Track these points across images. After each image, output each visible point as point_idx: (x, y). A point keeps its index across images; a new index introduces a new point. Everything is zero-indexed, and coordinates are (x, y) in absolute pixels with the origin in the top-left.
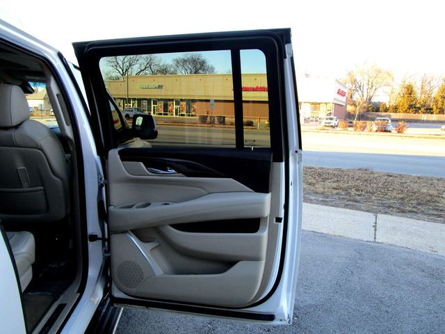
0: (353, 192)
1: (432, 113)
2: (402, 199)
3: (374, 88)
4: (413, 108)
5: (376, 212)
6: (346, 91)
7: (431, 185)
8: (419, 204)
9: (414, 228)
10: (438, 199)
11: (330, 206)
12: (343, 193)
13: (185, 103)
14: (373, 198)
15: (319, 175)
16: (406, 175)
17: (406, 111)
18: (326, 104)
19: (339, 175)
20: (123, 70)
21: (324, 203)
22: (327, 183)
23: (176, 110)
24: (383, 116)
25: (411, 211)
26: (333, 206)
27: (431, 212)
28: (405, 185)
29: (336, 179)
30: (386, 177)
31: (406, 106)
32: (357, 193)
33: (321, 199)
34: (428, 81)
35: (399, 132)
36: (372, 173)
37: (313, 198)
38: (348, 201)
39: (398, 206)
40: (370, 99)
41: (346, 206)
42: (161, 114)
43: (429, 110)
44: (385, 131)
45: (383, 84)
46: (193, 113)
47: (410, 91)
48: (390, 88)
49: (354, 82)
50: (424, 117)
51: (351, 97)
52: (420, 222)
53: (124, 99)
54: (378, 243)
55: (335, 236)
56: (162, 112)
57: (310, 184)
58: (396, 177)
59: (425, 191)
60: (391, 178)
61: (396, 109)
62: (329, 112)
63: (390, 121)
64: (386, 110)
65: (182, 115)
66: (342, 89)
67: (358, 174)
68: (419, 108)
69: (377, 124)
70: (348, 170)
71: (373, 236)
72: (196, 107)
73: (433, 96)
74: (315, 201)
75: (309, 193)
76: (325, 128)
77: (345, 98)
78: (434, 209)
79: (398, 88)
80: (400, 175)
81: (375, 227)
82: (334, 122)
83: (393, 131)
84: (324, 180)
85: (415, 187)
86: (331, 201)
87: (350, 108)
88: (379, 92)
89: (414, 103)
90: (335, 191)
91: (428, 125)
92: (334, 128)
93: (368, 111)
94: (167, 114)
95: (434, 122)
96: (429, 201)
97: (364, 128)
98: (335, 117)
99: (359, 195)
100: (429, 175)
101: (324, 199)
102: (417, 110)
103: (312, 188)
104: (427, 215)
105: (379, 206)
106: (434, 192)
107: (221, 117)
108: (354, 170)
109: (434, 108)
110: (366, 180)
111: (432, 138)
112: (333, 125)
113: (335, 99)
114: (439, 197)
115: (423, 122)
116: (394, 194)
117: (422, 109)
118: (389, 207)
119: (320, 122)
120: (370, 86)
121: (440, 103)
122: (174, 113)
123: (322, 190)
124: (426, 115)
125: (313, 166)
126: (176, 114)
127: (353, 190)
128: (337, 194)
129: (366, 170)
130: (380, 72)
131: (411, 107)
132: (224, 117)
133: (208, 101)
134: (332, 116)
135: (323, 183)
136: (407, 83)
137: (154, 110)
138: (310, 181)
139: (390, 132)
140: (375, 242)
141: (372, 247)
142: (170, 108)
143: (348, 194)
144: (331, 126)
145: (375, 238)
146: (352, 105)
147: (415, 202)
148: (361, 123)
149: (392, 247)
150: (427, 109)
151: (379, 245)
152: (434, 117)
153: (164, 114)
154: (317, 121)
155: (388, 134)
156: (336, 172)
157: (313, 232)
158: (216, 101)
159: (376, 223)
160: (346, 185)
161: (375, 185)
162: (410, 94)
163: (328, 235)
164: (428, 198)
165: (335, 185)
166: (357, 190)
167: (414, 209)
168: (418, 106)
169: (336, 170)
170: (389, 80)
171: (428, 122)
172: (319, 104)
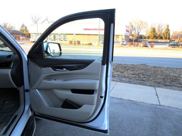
0: (141, 76)
1: (162, 39)
2: (163, 79)
3: (140, 29)
4: (155, 37)
5: (155, 87)
6: (129, 30)
7: (174, 71)
8: (171, 81)
9: (175, 95)
10: (179, 78)
11: (133, 84)
12: (137, 77)
13: (63, 35)
14: (151, 79)
15: (125, 67)
16: (162, 67)
17: (153, 38)
18: (122, 35)
19: (133, 67)
20: (35, 21)
21: (130, 82)
22: (129, 72)
23: (59, 38)
24: (145, 40)
25: (169, 85)
26: (134, 84)
27: (178, 85)
28: (163, 72)
29: (132, 70)
30: (154, 68)
31: (153, 36)
32: (143, 76)
33: (128, 80)
34: (161, 26)
35: (152, 47)
36: (147, 66)
37: (124, 79)
38: (140, 81)
39: (163, 82)
40: (138, 33)
41: (140, 84)
42: (53, 40)
43: (161, 38)
44: (146, 47)
45: (143, 27)
46: (66, 40)
47: (154, 30)
48: (146, 29)
49: (132, 27)
50: (160, 41)
51: (131, 33)
52: (176, 91)
53: (36, 34)
54: (162, 106)
55: (140, 102)
56: (53, 39)
57: (121, 72)
58: (158, 68)
59: (172, 74)
60: (156, 68)
61: (149, 38)
62: (123, 39)
63: (148, 43)
64: (145, 38)
65: (62, 40)
66: (128, 29)
67: (141, 67)
68: (158, 37)
69: (143, 44)
70: (137, 65)
71: (158, 101)
72: (67, 37)
73: (163, 32)
74: (125, 81)
75: (122, 77)
76: (122, 45)
77: (129, 33)
78: (179, 84)
79: (149, 29)
80: (160, 67)
81: (157, 95)
82: (125, 43)
83: (149, 47)
84: (127, 70)
85: (167, 72)
86: (133, 81)
87: (131, 37)
88: (142, 30)
89: (155, 35)
90: (133, 76)
91: (161, 44)
92: (125, 45)
93: (138, 38)
94: (55, 40)
95: (163, 43)
96: (175, 80)
97: (137, 45)
98: (125, 41)
99: (144, 77)
100: (172, 67)
101: (129, 80)
102: (157, 38)
103: (123, 74)
104: (177, 87)
105: (155, 83)
106: (176, 75)
107: (78, 41)
108: (139, 65)
109: (163, 37)
110: (146, 70)
111: (165, 49)
112: (125, 44)
113: (125, 34)
114: (179, 77)
115: (159, 42)
116: (160, 77)
117: (159, 38)
118: (159, 83)
119: (119, 43)
120: (138, 28)
121: (165, 35)
122: (58, 40)
123: (127, 75)
124: (160, 40)
125: (121, 63)
126: (59, 40)
127: (141, 75)
128: (135, 77)
129: (144, 65)
130: (142, 22)
131: (154, 36)
132: (80, 41)
133: (73, 34)
134: (124, 41)
135: (127, 72)
136: (153, 27)
137: (50, 38)
138: (121, 71)
139: (148, 47)
140: (160, 105)
141: (161, 109)
142: (56, 38)
143: (139, 77)
144: (124, 45)
145: (159, 103)
146: (131, 36)
147: (169, 80)
148: (136, 43)
149: (170, 108)
150: (160, 38)
151: (163, 107)
152: (163, 41)
153: (54, 40)
154: (118, 43)
155: (147, 48)
156: (132, 66)
157: (129, 100)
158: (76, 34)
159: (156, 93)
160: (138, 72)
161: (150, 72)
162: (154, 31)
163: (137, 102)
164: (175, 78)
165: (132, 72)
166: (143, 75)
167: (171, 84)
168: (157, 36)
169: (131, 65)
170: (146, 26)
171: (161, 42)
172: (119, 35)
